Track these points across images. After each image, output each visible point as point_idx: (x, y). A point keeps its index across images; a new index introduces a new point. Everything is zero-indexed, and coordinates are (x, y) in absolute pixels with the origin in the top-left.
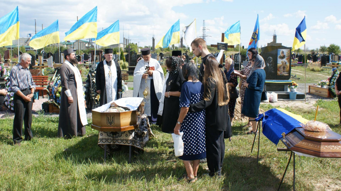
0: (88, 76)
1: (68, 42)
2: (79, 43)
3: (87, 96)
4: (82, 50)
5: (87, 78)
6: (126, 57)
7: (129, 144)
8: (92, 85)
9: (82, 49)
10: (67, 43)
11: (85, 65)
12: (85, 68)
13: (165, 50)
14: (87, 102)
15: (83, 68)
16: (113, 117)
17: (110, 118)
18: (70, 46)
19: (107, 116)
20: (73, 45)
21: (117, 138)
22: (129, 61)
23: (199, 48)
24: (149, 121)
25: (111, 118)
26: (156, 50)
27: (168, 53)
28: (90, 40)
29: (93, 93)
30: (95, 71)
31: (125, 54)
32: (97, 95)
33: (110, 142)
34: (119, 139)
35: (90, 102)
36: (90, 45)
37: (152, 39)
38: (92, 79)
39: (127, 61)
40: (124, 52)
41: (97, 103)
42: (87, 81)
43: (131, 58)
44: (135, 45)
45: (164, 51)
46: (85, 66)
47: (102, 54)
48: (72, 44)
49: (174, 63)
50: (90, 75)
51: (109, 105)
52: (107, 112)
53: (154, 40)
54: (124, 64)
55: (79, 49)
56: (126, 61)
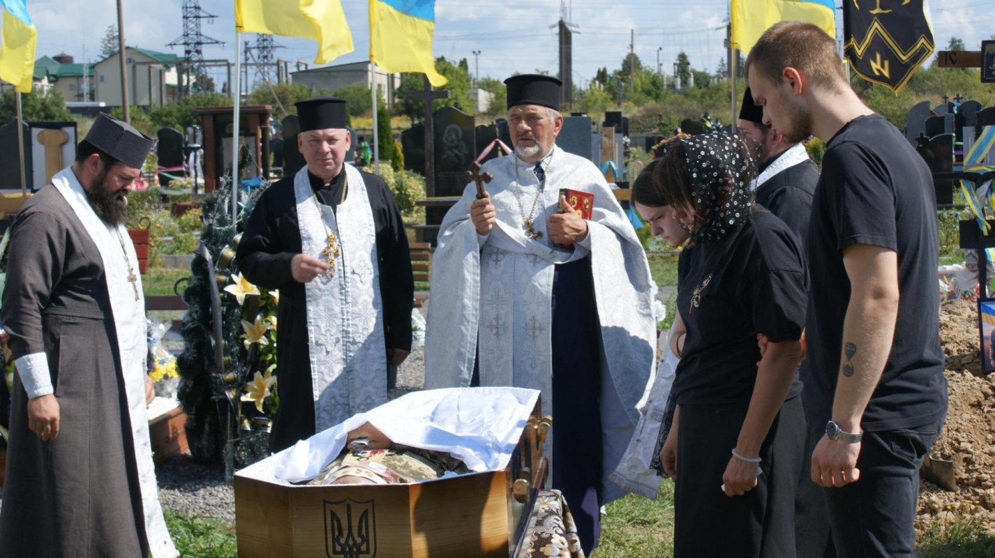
0: (199, 265)
1: (61, 59)
2: (127, 68)
3: (194, 385)
4: (145, 109)
5: (188, 272)
6: (404, 142)
8: (224, 317)
9: (145, 102)
10: (55, 69)
11: (165, 198)
12: (168, 213)
13: (637, 96)
14: (189, 419)
15: (153, 217)
16: (365, 513)
17: (344, 524)
18: (72, 87)
19: (329, 507)
20: (91, 76)
22: (429, 164)
23: (787, 85)
24: (579, 534)
25: (355, 523)
26: (581, 94)
27: (651, 114)
28: (191, 47)
29: (229, 367)
30: (239, 230)
31: (400, 124)
32: (251, 378)
35: (208, 419)
36: (193, 79)
37: (557, 30)
38: (223, 278)
39: (414, 163)
40: (393, 115)
41: (252, 425)
42: (189, 293)
43: (439, 147)
44: (457, 66)
45: (631, 104)
46: (170, 204)
47: (265, 131)
48: (86, 72)
49: (701, 171)
50: (208, 256)
51: (339, 441)
52: (328, 482)
53: (565, 36)
54: (400, 187)
55: (128, 104)
56: (407, 168)
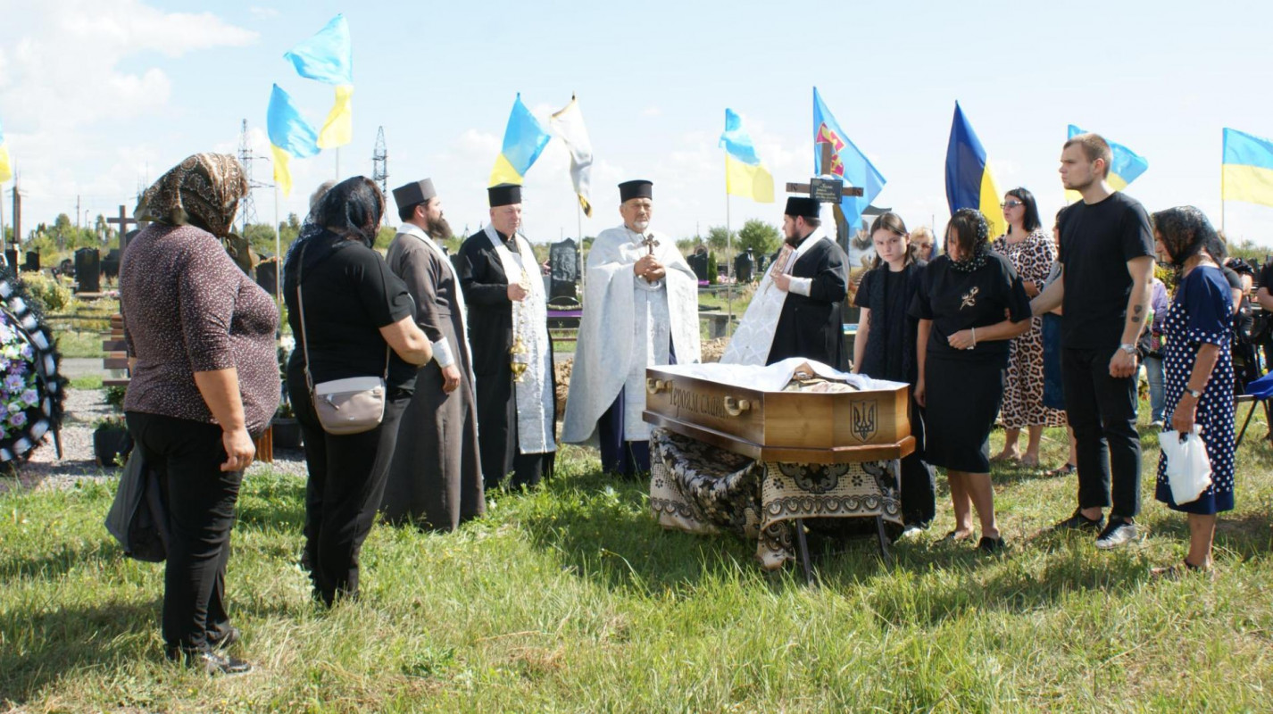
7: (873, 509)
16: (872, 408)
17: (861, 415)
19: (854, 404)
21: (823, 496)
25: (867, 414)
33: (809, 512)
34: (829, 499)
51: (790, 374)
